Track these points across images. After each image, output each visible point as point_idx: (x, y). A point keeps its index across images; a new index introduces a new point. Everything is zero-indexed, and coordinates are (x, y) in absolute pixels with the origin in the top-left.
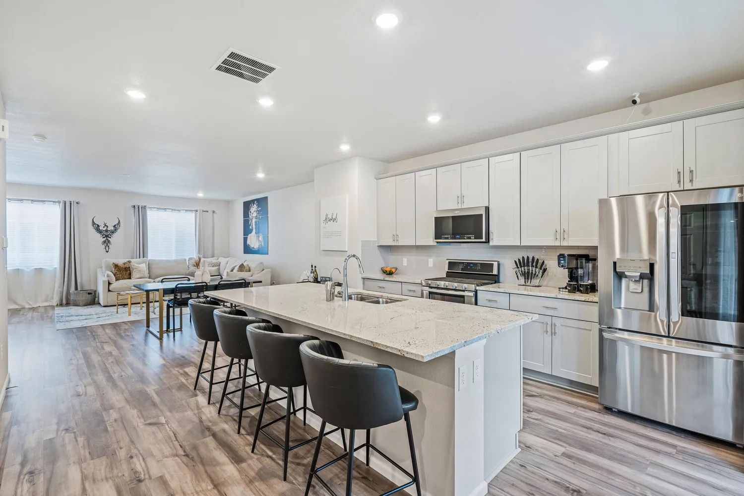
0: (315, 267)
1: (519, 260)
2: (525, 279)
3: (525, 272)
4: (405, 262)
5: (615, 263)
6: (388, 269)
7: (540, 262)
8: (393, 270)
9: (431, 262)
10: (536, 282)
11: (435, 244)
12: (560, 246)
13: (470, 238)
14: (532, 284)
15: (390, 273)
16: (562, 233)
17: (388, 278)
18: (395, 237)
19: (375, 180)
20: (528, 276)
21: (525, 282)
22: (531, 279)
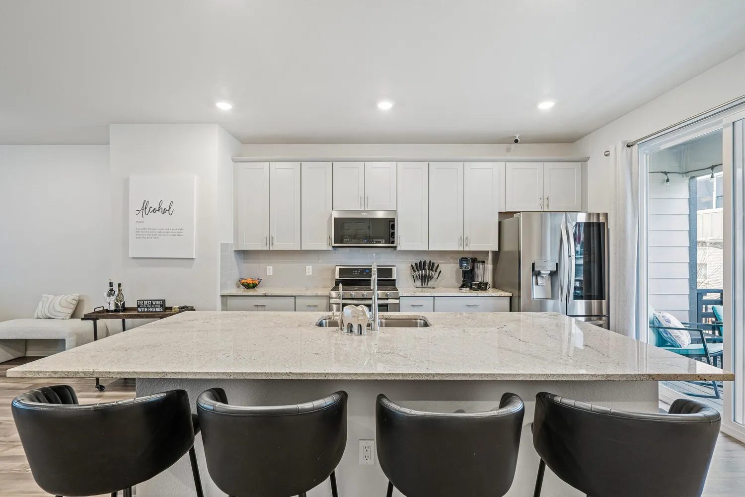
0: (120, 285)
1: (416, 264)
2: (422, 282)
3: (422, 275)
4: (270, 270)
5: (533, 264)
6: (250, 281)
7: (436, 265)
8: (257, 282)
9: (309, 269)
10: (431, 283)
11: (330, 248)
12: (463, 251)
13: (380, 242)
14: (429, 286)
15: (254, 286)
16: (464, 240)
17: (251, 292)
18: (269, 240)
19: (232, 162)
20: (425, 279)
21: (422, 285)
22: (428, 282)
